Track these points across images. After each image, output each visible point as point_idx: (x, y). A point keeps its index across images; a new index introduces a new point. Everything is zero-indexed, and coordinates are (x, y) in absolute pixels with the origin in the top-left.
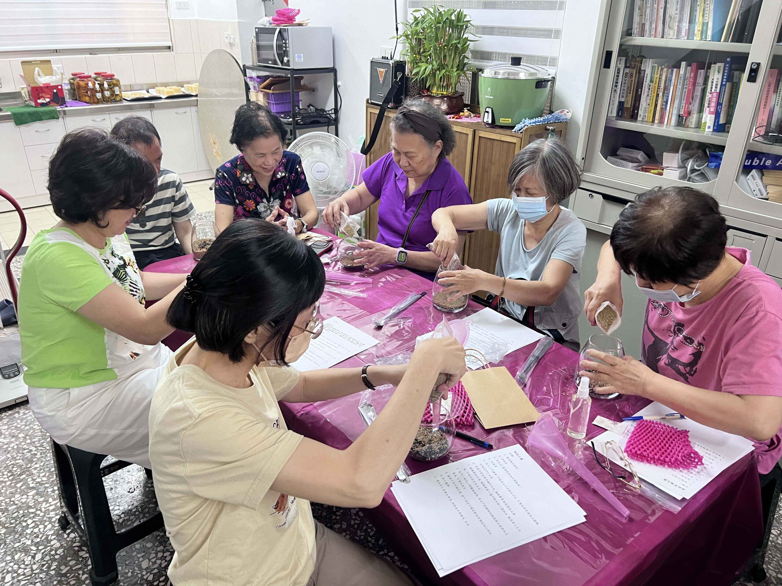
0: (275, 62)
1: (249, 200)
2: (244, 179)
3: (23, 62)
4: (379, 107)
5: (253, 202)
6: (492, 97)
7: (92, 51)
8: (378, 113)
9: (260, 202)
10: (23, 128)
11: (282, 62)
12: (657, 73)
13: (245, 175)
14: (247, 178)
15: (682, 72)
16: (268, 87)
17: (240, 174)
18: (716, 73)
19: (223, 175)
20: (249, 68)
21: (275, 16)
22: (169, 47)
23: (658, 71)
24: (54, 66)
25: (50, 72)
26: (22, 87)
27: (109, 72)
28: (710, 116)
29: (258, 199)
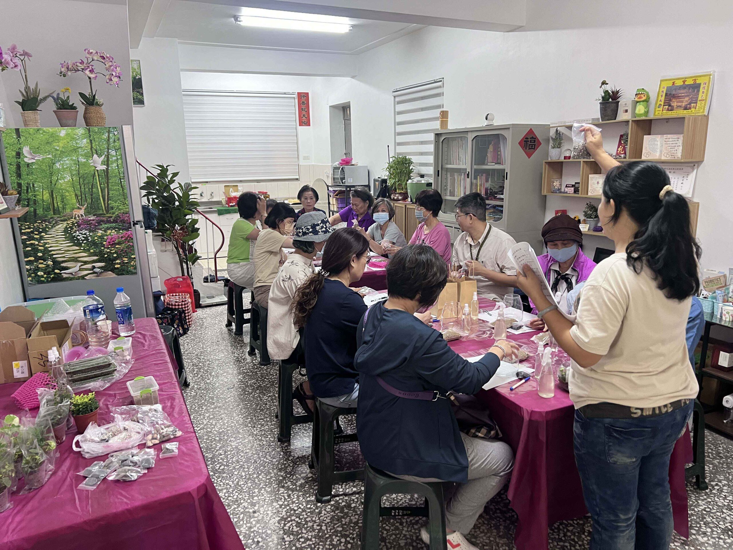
0: (340, 183)
3: (225, 186)
7: (258, 181)
10: (221, 217)
11: (343, 183)
16: (337, 195)
20: (330, 186)
21: (341, 161)
22: (297, 179)
24: (239, 188)
25: (237, 191)
26: (222, 198)
27: (265, 191)
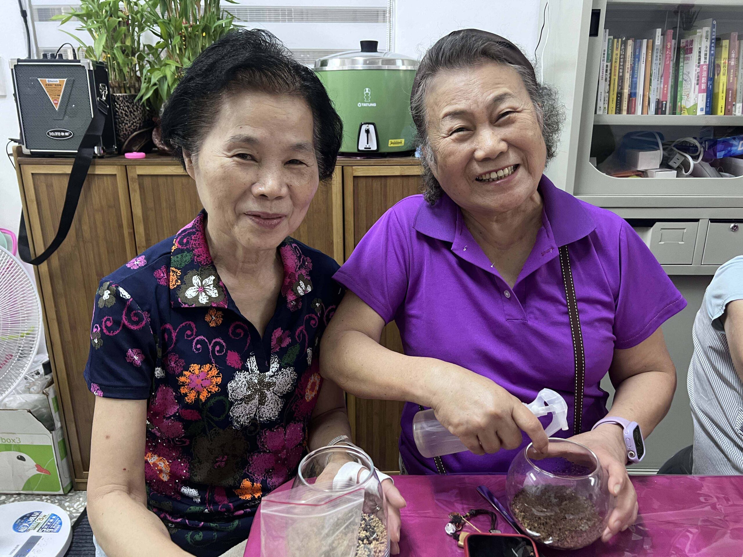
1: (202, 364)
2: (190, 293)
4: (73, 160)
5: (215, 372)
6: (374, 105)
8: (70, 172)
9: (234, 370)
12: (617, 48)
13: (196, 280)
14: (202, 289)
15: (658, 41)
17: (181, 278)
18: (704, 39)
19: (116, 295)
23: (617, 45)
28: (701, 95)
29: (233, 358)
